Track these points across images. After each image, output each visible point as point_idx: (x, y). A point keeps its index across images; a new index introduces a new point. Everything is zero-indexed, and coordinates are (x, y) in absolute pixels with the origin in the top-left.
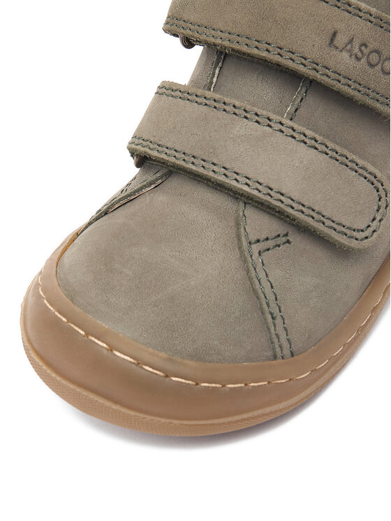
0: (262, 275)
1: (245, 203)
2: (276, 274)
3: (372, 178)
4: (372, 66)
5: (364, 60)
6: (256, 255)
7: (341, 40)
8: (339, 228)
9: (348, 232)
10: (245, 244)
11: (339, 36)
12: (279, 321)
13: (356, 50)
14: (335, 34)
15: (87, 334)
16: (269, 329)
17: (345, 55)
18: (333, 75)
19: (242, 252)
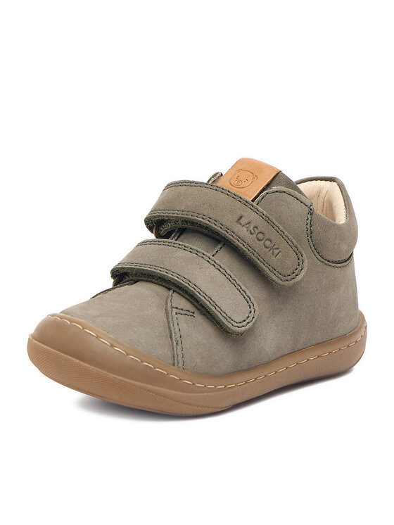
0: (176, 325)
1: (174, 291)
2: (183, 326)
3: (248, 299)
4: (259, 240)
5: (255, 235)
6: (174, 313)
7: (243, 221)
8: (223, 314)
9: (228, 319)
10: (169, 309)
11: (243, 219)
12: (179, 347)
13: (251, 228)
14: (241, 217)
15: (83, 329)
16: (173, 349)
17: (245, 229)
18: (235, 236)
19: (167, 313)
